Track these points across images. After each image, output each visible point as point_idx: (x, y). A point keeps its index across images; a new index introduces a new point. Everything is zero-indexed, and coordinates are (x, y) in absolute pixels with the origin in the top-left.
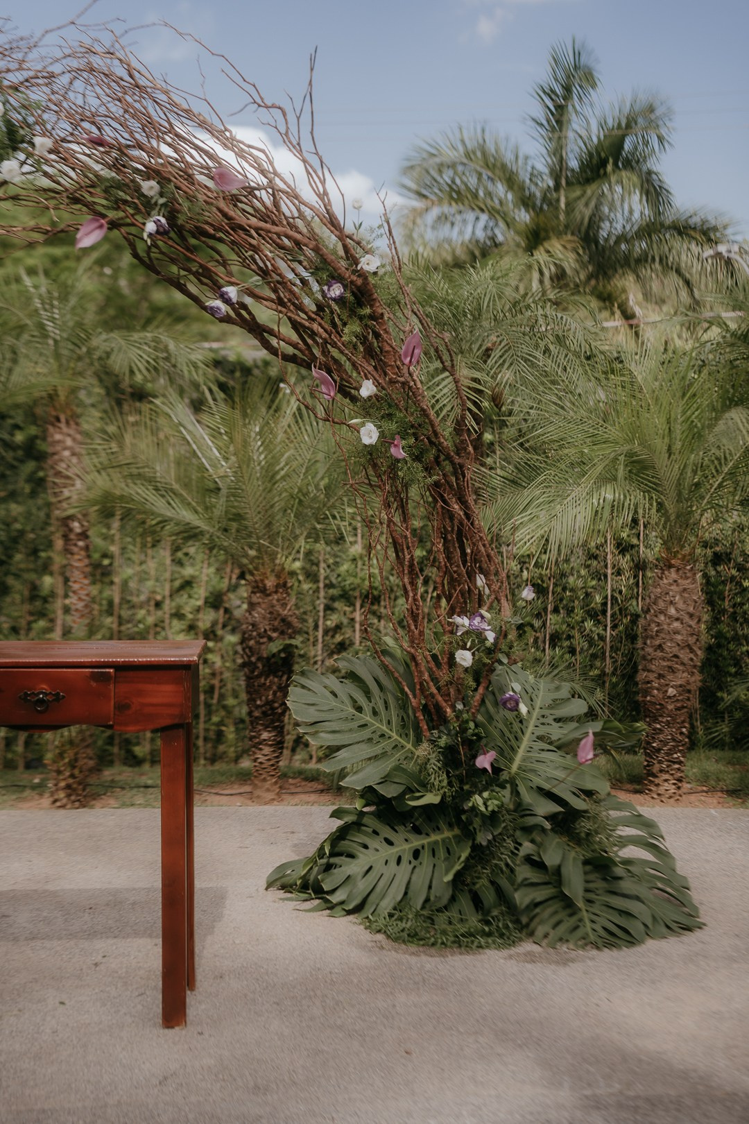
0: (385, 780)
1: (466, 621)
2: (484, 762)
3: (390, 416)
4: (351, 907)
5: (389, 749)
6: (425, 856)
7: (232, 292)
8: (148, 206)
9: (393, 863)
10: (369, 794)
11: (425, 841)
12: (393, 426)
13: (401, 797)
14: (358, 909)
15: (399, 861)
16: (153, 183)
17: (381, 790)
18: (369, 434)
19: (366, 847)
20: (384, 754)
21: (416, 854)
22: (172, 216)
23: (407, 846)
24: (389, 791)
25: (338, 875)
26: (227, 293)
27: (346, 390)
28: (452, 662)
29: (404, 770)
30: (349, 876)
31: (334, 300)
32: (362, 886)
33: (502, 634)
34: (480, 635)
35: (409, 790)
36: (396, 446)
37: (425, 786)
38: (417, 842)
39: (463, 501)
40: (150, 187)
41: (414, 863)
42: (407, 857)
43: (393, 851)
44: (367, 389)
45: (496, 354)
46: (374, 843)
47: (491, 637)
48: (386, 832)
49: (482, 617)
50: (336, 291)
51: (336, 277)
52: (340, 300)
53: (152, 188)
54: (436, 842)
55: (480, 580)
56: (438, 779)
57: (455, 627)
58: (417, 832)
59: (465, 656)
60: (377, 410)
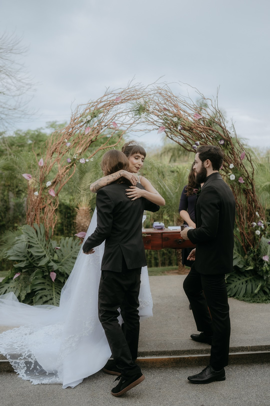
0: (239, 263)
1: (255, 224)
2: (265, 258)
3: (237, 173)
4: (232, 295)
5: (237, 256)
6: (249, 282)
9: (241, 284)
11: (248, 279)
12: (238, 175)
13: (243, 268)
15: (243, 284)
16: (176, 118)
17: (238, 266)
18: (233, 177)
19: (233, 281)
21: (246, 282)
23: (244, 280)
24: (241, 266)
26: (197, 143)
28: (254, 233)
29: (243, 261)
30: (230, 289)
31: (222, 145)
32: (235, 290)
33: (265, 227)
34: (260, 227)
35: (244, 266)
36: (240, 180)
37: (249, 265)
38: (246, 279)
40: (175, 119)
41: (246, 284)
42: (244, 283)
43: (241, 282)
44: (232, 166)
46: (235, 280)
47: (263, 227)
48: (238, 277)
49: (261, 222)
50: (222, 142)
51: (222, 139)
53: (176, 119)
54: (250, 279)
55: (257, 213)
56: (252, 263)
57: (252, 225)
58: (246, 276)
59: (258, 232)
60: (235, 171)
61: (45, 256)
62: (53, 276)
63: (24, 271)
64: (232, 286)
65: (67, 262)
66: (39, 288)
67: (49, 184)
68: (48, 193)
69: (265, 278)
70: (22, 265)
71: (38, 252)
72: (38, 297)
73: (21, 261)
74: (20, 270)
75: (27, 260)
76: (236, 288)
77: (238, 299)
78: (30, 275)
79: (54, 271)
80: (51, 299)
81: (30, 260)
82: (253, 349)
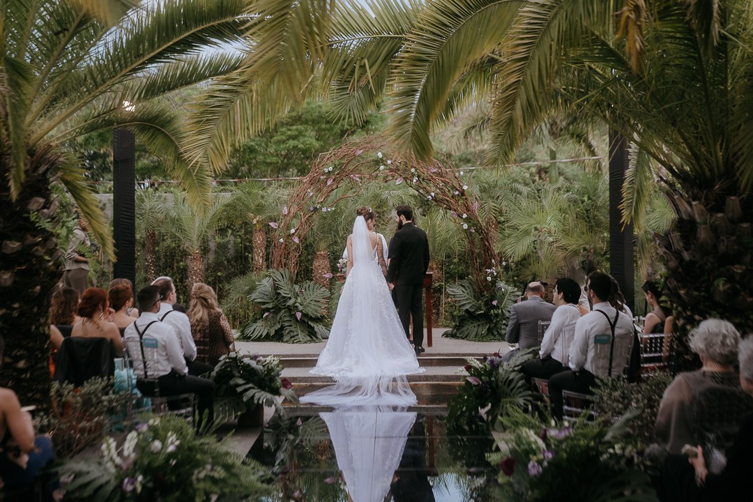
0: (471, 307)
1: (489, 270)
2: (495, 303)
3: (470, 222)
4: (464, 337)
5: (471, 301)
7: (433, 194)
8: (413, 175)
9: (474, 327)
10: (467, 311)
11: (480, 323)
12: (471, 224)
13: (474, 312)
14: (466, 337)
17: (470, 310)
18: (465, 226)
20: (470, 303)
21: (479, 325)
22: (419, 177)
23: (476, 324)
24: (472, 310)
25: (460, 331)
27: (460, 216)
28: (486, 280)
29: (475, 306)
31: (456, 195)
32: (466, 333)
33: (498, 273)
34: (493, 273)
35: (476, 310)
36: (472, 229)
37: (481, 310)
38: (478, 323)
39: (488, 242)
41: (478, 327)
42: (476, 327)
43: (473, 325)
44: (465, 216)
45: (500, 198)
46: (469, 323)
47: (495, 274)
49: (493, 269)
50: (457, 193)
51: (457, 190)
52: (458, 195)
53: (413, 170)
54: (483, 323)
55: (493, 261)
56: (483, 308)
57: (487, 272)
58: (479, 321)
59: (489, 279)
60: (467, 220)
61: (290, 298)
62: (299, 315)
63: (272, 311)
64: (464, 329)
65: (309, 305)
66: (287, 324)
67: (293, 231)
68: (291, 239)
69: (494, 321)
70: (270, 306)
71: (286, 293)
72: (287, 331)
73: (267, 303)
74: (268, 310)
75: (273, 301)
76: (468, 331)
77: (467, 340)
78: (277, 315)
79: (300, 311)
80: (297, 335)
81: (276, 302)
82: (447, 355)
